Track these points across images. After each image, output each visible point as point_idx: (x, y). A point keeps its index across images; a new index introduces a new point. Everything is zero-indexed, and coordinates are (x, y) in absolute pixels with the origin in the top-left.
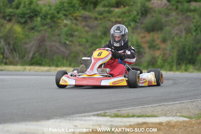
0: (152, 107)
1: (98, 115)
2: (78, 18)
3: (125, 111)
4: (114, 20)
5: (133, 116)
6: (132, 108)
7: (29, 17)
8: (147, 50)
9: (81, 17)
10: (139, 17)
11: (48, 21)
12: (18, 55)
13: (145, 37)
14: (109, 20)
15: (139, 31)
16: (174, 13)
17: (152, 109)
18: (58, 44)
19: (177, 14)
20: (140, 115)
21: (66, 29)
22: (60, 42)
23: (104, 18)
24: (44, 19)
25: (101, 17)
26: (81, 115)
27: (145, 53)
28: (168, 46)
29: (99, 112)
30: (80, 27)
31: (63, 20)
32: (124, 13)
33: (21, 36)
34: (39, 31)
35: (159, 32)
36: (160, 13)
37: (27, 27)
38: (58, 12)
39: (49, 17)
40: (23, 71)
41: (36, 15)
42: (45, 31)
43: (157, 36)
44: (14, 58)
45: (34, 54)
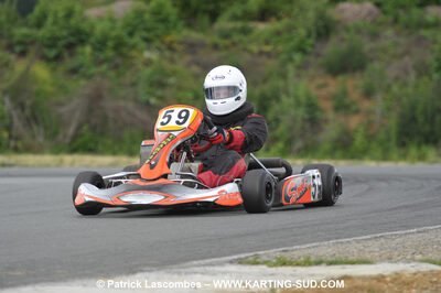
0: (358, 242)
1: (240, 262)
2: (175, 46)
3: (299, 251)
4: (255, 48)
5: (319, 263)
6: (314, 244)
7: (66, 45)
8: (331, 115)
9: (181, 43)
10: (311, 41)
11: (110, 53)
12: (42, 130)
13: (324, 86)
14: (245, 50)
15: (311, 71)
16: (389, 32)
17: (360, 246)
18: (130, 105)
19: (398, 34)
20: (334, 259)
21: (147, 71)
22: (136, 101)
23: (234, 44)
24: (101, 50)
25: (227, 42)
26: (202, 262)
27: (326, 121)
28: (377, 105)
29: (242, 256)
30: (179, 67)
31: (141, 52)
32: (278, 33)
33: (49, 88)
34: (90, 77)
35: (358, 75)
36: (358, 31)
37: (61, 69)
38: (131, 34)
39: (110, 44)
40: (58, 166)
41: (82, 42)
42: (103, 75)
43: (352, 84)
44: (34, 137)
45: (79, 127)
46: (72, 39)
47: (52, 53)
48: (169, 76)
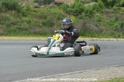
46: (80, 11)
47: (76, 14)
48: (102, 19)
